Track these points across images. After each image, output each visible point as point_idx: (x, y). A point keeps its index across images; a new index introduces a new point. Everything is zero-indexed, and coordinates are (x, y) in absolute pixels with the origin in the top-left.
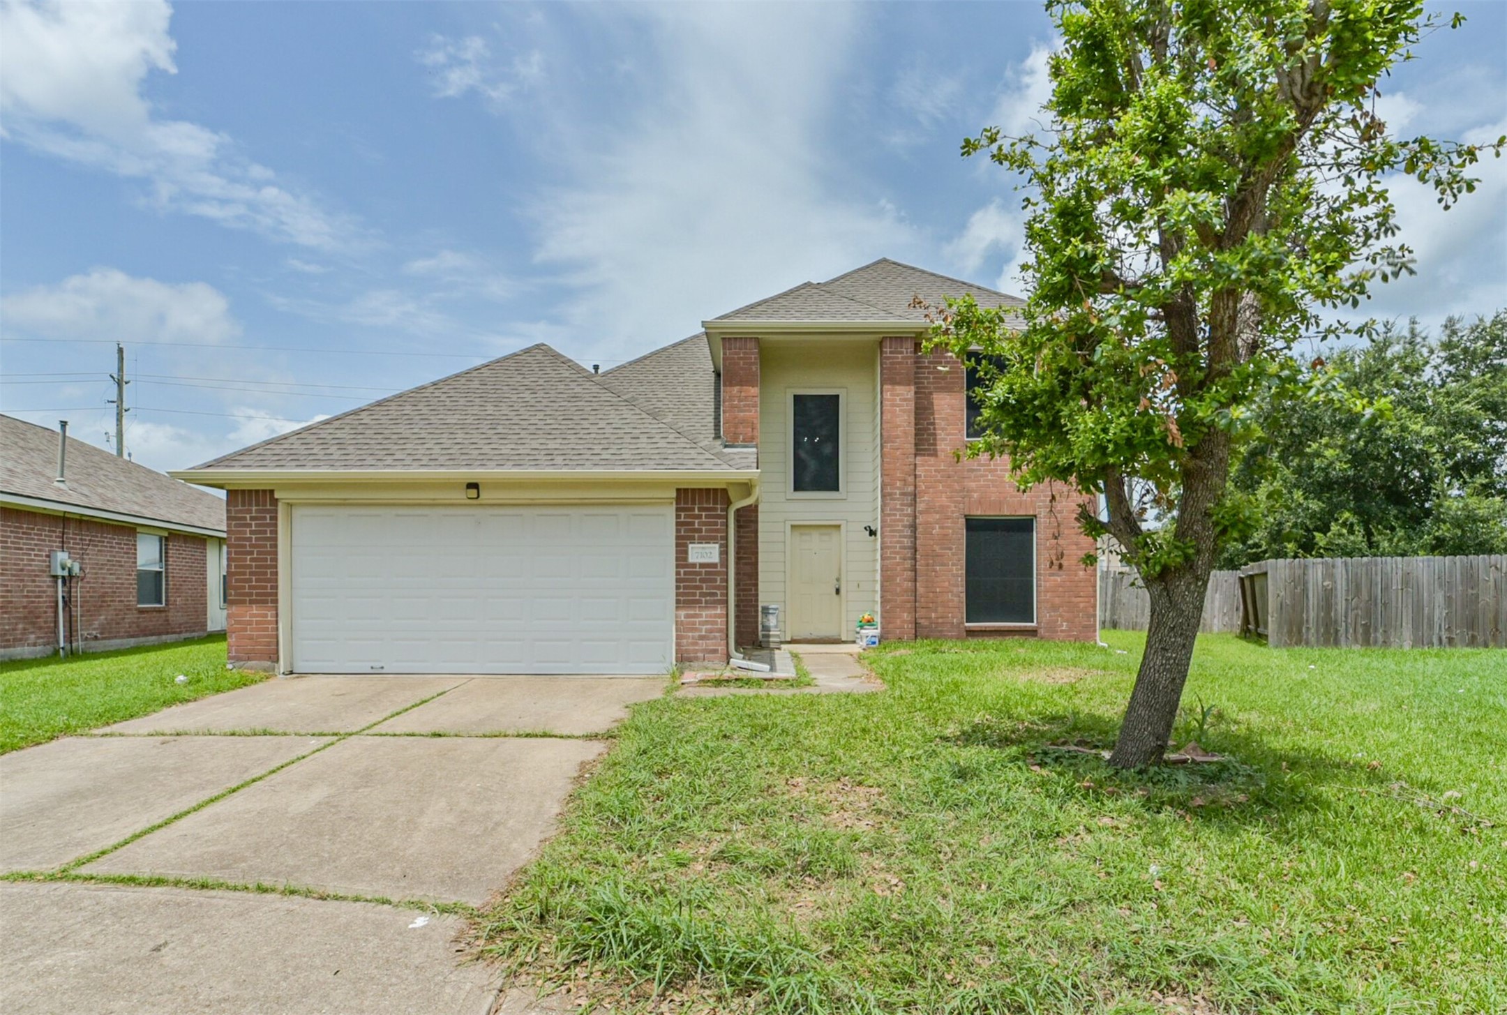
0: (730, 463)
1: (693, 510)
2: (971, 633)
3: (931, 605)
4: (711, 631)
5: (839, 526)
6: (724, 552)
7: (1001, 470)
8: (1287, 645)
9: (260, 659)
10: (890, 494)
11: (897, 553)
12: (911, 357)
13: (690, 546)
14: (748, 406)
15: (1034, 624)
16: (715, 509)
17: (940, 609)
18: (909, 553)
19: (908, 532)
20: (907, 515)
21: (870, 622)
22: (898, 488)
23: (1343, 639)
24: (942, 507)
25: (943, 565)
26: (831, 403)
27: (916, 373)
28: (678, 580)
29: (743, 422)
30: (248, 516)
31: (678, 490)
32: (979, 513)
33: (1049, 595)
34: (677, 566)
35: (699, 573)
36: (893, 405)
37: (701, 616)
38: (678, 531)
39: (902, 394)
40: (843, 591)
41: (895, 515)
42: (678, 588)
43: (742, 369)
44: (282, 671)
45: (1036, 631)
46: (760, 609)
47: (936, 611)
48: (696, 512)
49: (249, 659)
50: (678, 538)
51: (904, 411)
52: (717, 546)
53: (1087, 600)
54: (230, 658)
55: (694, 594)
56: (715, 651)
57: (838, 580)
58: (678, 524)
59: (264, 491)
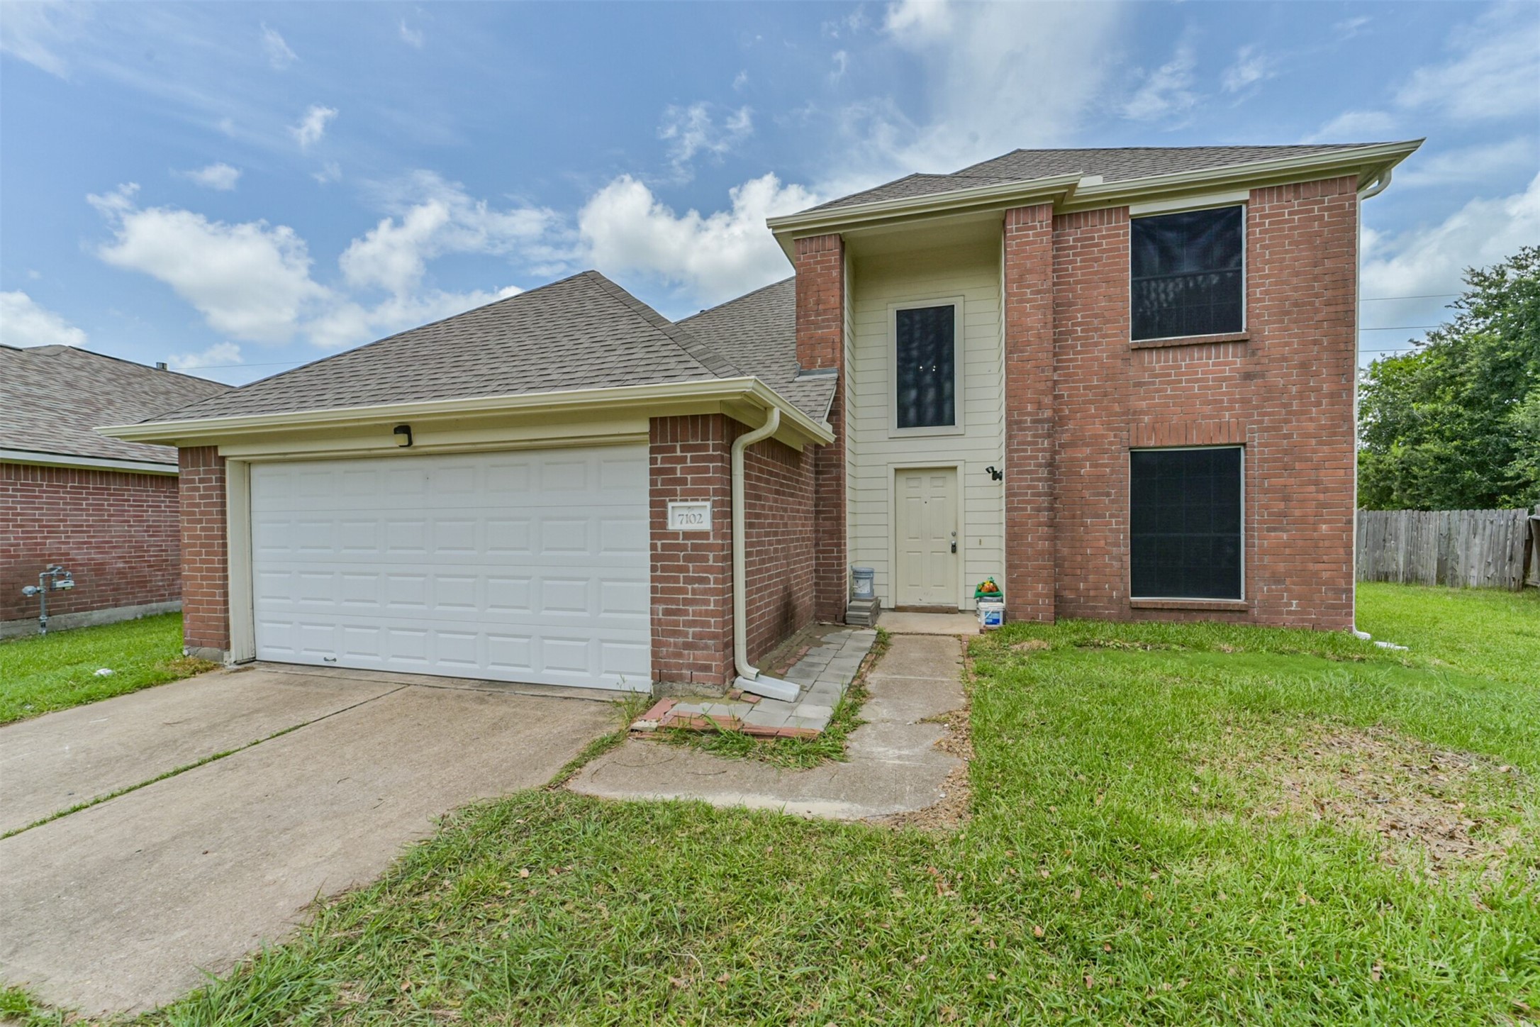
1: (673, 449)
2: (1139, 613)
3: (1079, 572)
5: (955, 468)
6: (724, 513)
7: (1188, 381)
9: (211, 646)
10: (1019, 422)
11: (1028, 502)
12: (1046, 234)
14: (828, 320)
15: (1241, 600)
16: (706, 448)
17: (1091, 578)
18: (1044, 501)
19: (1043, 473)
20: (1044, 450)
21: (993, 592)
22: (1029, 414)
24: (1095, 436)
25: (1097, 516)
26: (944, 317)
27: (1054, 257)
28: (653, 558)
29: (823, 340)
31: (652, 421)
32: (1152, 443)
33: (1266, 559)
34: (653, 536)
35: (682, 548)
37: (686, 613)
38: (653, 483)
39: (1035, 285)
40: (960, 548)
41: (1025, 450)
42: (653, 569)
43: (820, 275)
44: (232, 661)
45: (1244, 611)
46: (848, 572)
47: (1086, 580)
48: (679, 453)
49: (202, 645)
50: (653, 493)
51: (1038, 307)
52: (708, 504)
54: (185, 642)
55: (676, 580)
56: (707, 668)
57: (954, 535)
58: (653, 472)
59: (209, 448)
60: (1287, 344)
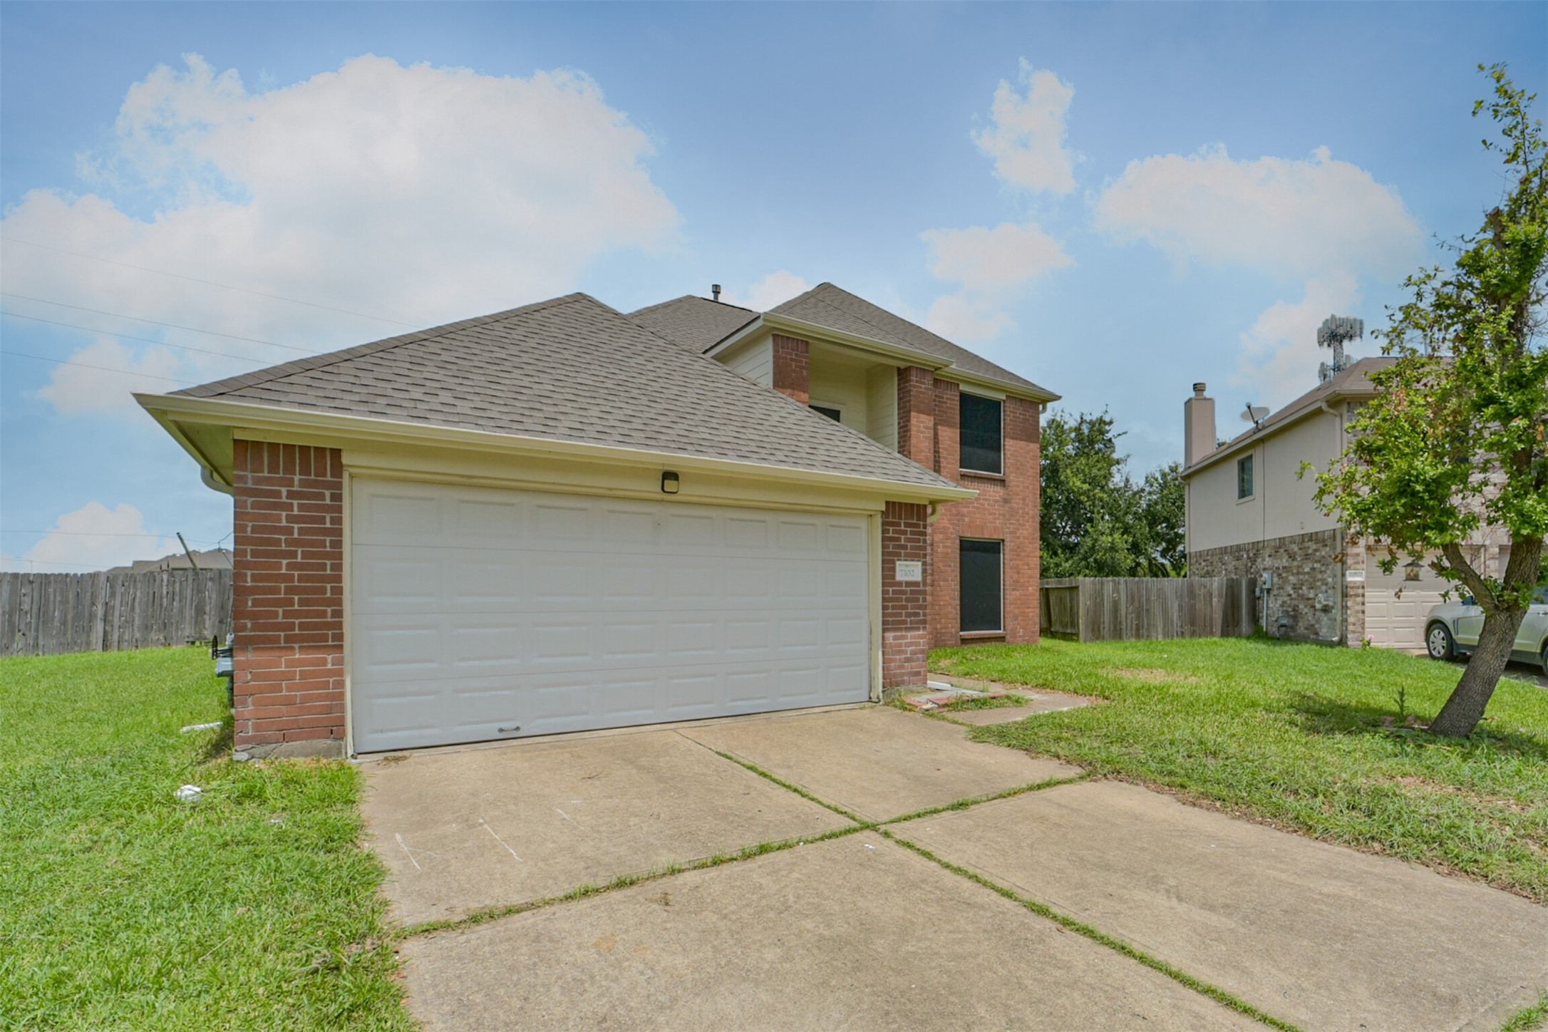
1: (899, 525)
2: (964, 641)
3: (937, 617)
4: (914, 653)
6: (925, 571)
7: (983, 499)
8: (1092, 640)
13: (898, 563)
15: (1001, 631)
16: (918, 526)
17: (943, 621)
24: (944, 528)
25: (945, 580)
28: (884, 600)
30: (284, 490)
31: (887, 503)
32: (969, 535)
33: (1012, 607)
34: (884, 584)
35: (903, 592)
36: (918, 431)
37: (907, 637)
38: (884, 546)
42: (885, 608)
44: (349, 753)
45: (1004, 637)
47: (940, 623)
48: (903, 528)
49: (285, 739)
50: (883, 554)
52: (919, 564)
53: (1033, 610)
54: (241, 741)
55: (900, 615)
56: (918, 674)
58: (884, 539)
59: (320, 451)
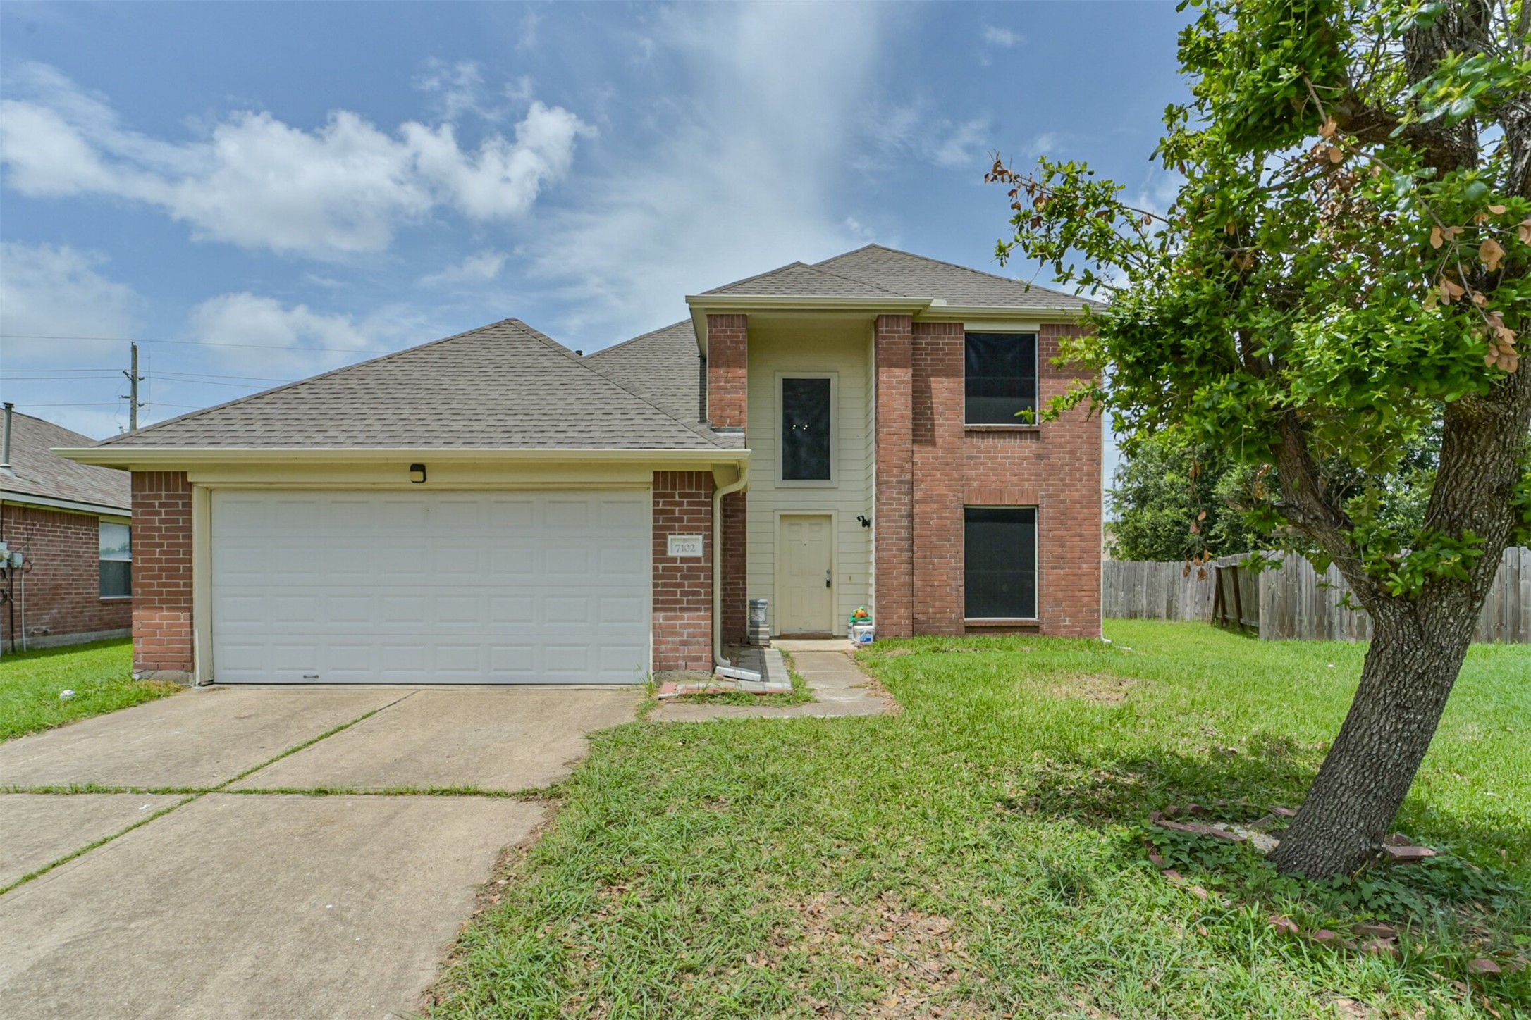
0: (715, 442)
1: (673, 496)
2: (970, 629)
3: (928, 599)
4: (693, 636)
5: (830, 516)
6: (709, 545)
7: (1002, 458)
8: (1278, 637)
9: (171, 668)
10: (887, 482)
11: (894, 545)
12: (907, 337)
13: (670, 537)
14: (735, 387)
15: (1036, 619)
16: (699, 496)
17: (937, 604)
18: (906, 545)
19: (905, 522)
20: (905, 505)
21: (864, 617)
22: (895, 476)
23: (1337, 632)
24: (940, 496)
25: (941, 557)
26: (822, 387)
27: (913, 354)
28: (655, 577)
29: (731, 405)
30: (157, 502)
31: (656, 474)
32: (979, 503)
33: (1051, 589)
34: (655, 561)
35: (680, 569)
36: (889, 388)
37: (682, 618)
38: (655, 520)
39: (899, 376)
40: (834, 584)
41: (892, 504)
42: (655, 585)
43: (729, 348)
44: (198, 682)
45: (1038, 627)
46: (748, 603)
47: (934, 606)
48: (677, 498)
49: (158, 668)
50: (655, 528)
51: (901, 394)
52: (701, 537)
53: (1090, 593)
54: (136, 667)
55: (675, 593)
56: (698, 659)
57: (829, 572)
58: (655, 512)
59: (176, 473)
60: (1062, 436)
